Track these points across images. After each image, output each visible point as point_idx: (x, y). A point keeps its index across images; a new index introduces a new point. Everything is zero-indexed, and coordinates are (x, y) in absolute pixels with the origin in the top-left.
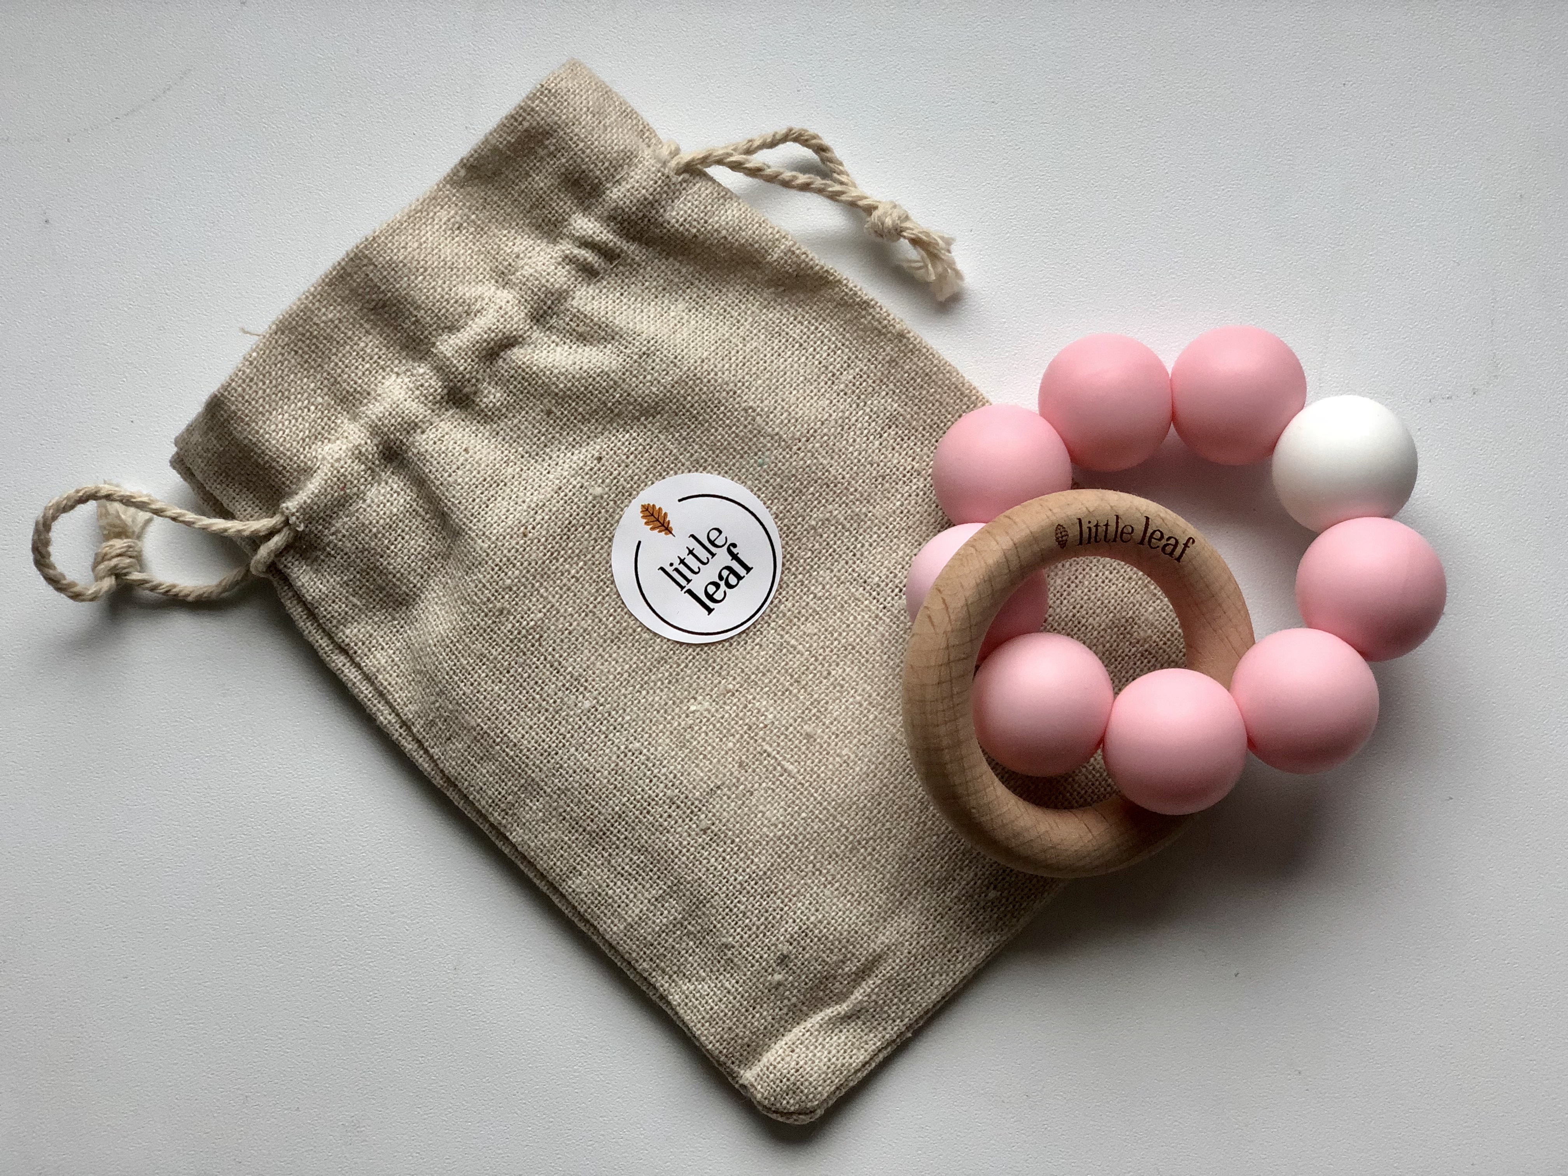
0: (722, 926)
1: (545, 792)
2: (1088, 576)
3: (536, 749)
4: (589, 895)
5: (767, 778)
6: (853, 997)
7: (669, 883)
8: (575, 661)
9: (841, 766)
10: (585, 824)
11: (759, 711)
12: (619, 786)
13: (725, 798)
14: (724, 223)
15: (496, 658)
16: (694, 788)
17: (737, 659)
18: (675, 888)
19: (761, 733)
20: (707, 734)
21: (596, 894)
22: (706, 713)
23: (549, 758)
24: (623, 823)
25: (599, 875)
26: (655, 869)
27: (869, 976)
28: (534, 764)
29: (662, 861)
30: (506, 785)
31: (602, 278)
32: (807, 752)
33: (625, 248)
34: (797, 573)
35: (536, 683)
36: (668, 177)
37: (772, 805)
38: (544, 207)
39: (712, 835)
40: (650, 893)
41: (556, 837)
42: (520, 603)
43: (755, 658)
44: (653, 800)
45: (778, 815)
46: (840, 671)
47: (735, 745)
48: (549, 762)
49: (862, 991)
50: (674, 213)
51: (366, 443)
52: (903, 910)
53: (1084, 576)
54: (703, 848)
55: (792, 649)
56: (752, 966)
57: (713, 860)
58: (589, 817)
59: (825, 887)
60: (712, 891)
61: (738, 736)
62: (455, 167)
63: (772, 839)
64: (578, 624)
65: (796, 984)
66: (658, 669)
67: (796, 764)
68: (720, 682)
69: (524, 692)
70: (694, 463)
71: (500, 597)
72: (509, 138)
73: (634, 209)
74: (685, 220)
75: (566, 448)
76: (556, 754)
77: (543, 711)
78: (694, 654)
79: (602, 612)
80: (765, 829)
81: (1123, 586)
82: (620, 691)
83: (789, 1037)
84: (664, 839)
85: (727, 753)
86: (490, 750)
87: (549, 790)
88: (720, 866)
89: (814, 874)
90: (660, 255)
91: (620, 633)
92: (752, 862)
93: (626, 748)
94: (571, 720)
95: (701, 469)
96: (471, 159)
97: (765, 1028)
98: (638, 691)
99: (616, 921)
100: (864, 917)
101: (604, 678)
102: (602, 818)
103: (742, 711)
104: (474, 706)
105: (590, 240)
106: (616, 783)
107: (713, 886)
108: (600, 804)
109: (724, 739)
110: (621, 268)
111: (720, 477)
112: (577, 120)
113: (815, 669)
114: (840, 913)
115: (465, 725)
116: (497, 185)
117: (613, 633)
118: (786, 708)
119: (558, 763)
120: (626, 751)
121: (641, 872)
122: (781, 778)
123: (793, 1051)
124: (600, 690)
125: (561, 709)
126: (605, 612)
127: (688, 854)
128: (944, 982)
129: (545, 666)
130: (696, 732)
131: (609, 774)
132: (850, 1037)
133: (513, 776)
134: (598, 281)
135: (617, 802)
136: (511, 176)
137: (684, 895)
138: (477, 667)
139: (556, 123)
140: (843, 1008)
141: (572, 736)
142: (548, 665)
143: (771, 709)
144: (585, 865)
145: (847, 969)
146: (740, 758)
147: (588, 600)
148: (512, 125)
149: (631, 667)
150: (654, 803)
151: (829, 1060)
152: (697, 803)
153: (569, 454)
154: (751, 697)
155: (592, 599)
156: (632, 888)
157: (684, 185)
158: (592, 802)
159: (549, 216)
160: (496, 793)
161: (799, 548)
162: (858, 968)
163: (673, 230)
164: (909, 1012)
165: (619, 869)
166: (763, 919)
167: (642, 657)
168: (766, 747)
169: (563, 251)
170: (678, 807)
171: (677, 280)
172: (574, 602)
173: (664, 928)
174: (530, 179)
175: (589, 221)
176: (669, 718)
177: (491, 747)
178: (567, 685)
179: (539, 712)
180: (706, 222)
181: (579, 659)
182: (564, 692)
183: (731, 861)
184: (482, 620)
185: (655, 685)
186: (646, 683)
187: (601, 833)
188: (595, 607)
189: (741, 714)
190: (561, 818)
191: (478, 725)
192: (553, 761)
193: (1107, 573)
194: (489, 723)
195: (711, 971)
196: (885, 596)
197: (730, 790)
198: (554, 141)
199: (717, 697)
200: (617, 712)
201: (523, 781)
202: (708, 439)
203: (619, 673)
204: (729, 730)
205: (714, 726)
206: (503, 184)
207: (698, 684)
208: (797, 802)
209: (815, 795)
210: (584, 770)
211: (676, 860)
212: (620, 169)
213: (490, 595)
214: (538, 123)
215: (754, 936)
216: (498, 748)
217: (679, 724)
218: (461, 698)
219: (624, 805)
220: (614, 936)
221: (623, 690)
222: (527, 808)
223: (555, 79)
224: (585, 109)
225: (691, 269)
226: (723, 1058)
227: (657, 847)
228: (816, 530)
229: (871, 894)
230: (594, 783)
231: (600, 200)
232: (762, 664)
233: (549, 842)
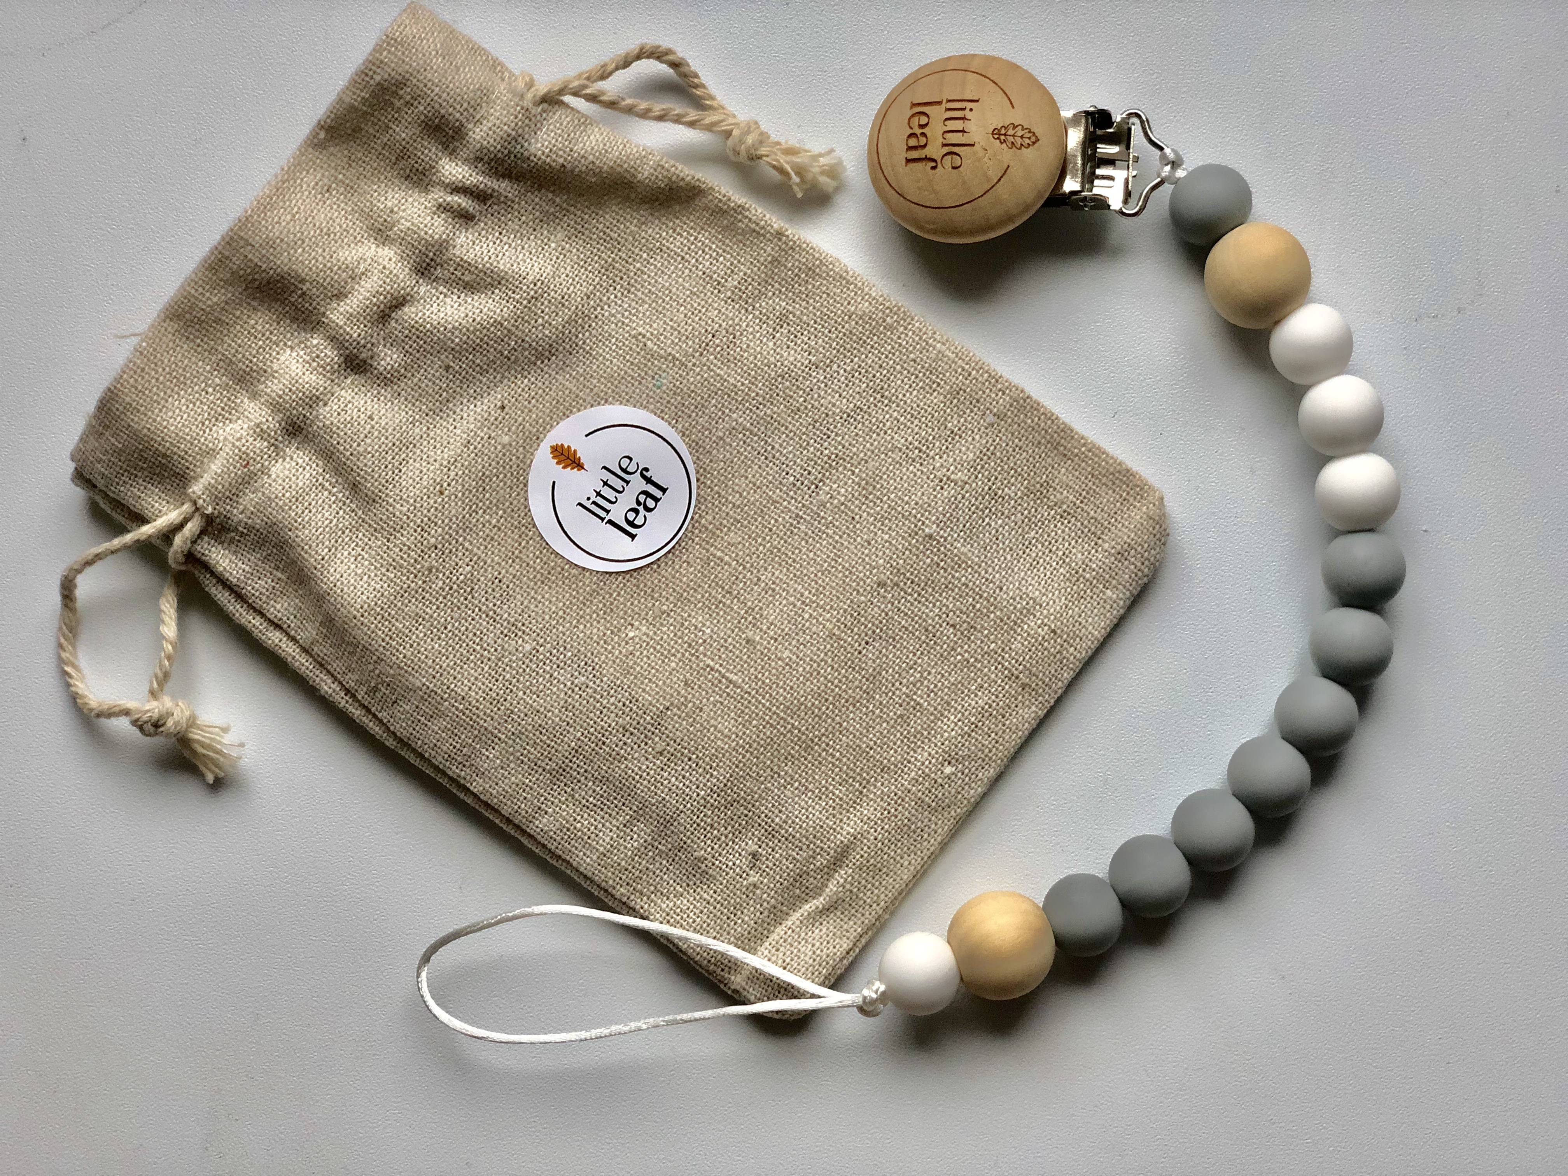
0: (692, 841)
1: (499, 739)
2: (998, 447)
3: (484, 699)
4: (558, 832)
5: (714, 692)
6: (828, 890)
7: (635, 808)
8: (509, 607)
9: (784, 669)
10: (543, 765)
11: (696, 628)
12: (571, 722)
13: (676, 718)
14: (589, 149)
15: (431, 617)
16: (645, 713)
17: (666, 579)
18: (641, 812)
19: (702, 648)
20: (649, 658)
21: (565, 830)
22: (644, 638)
23: (499, 705)
24: (581, 757)
25: (564, 810)
26: (619, 797)
27: (841, 867)
28: (485, 714)
29: (625, 788)
30: (459, 738)
31: (479, 220)
32: (749, 661)
33: (496, 187)
34: (712, 486)
35: (475, 634)
36: (527, 110)
37: (723, 718)
38: (409, 157)
39: (669, 755)
40: (618, 820)
41: (517, 781)
42: (447, 559)
43: (684, 576)
44: (606, 730)
45: (730, 726)
46: (770, 575)
47: (677, 664)
48: (499, 709)
49: (835, 882)
50: (539, 145)
51: (267, 421)
52: (865, 798)
53: (995, 448)
54: (662, 769)
55: (718, 561)
56: (727, 874)
57: (673, 779)
58: (547, 757)
59: (785, 788)
60: (678, 809)
61: (679, 655)
62: (314, 130)
63: (727, 751)
64: (507, 572)
65: (772, 885)
66: (591, 602)
67: (740, 674)
68: (654, 605)
69: (464, 645)
70: (595, 397)
71: (426, 556)
72: (363, 94)
73: (499, 147)
74: (551, 151)
75: (468, 401)
76: (505, 700)
77: (485, 661)
78: (624, 581)
79: (528, 556)
80: (719, 743)
81: (1034, 451)
82: (557, 630)
83: (774, 936)
84: (623, 766)
85: (671, 674)
86: (439, 707)
87: (503, 737)
88: (681, 785)
89: (772, 778)
90: (532, 187)
91: (549, 573)
92: (712, 775)
93: (572, 684)
94: (514, 665)
95: (603, 402)
96: (328, 121)
97: (749, 933)
98: (575, 627)
99: (588, 853)
100: (827, 812)
101: (540, 620)
102: (560, 755)
103: (679, 630)
104: (416, 667)
105: (461, 185)
106: (568, 719)
107: (677, 805)
108: (556, 743)
109: (666, 660)
110: (495, 207)
111: (622, 407)
112: (428, 65)
113: (744, 577)
114: (803, 811)
115: (410, 686)
116: (358, 141)
117: (542, 574)
118: (722, 620)
119: (508, 709)
120: (573, 686)
121: (605, 801)
122: (727, 690)
123: (777, 950)
124: (538, 631)
125: (503, 656)
126: (531, 555)
127: (648, 778)
128: (913, 861)
129: (481, 617)
130: (638, 658)
131: (560, 711)
132: (831, 928)
133: (465, 729)
134: (475, 224)
135: (572, 738)
136: (371, 131)
137: (651, 817)
138: (414, 629)
139: (407, 72)
140: (820, 902)
141: (518, 681)
142: (484, 616)
143: (708, 623)
144: (549, 803)
145: (818, 864)
146: (685, 676)
147: (513, 546)
148: (363, 80)
149: (564, 604)
150: (607, 733)
151: (814, 953)
152: (649, 727)
153: (472, 406)
154: (686, 615)
155: (516, 545)
156: (599, 818)
157: (544, 115)
158: (548, 742)
159: (416, 165)
160: (451, 748)
161: (711, 461)
162: (828, 861)
163: (540, 163)
164: (883, 895)
165: (584, 801)
166: (729, 828)
167: (574, 593)
168: (709, 662)
169: (436, 200)
170: (632, 734)
171: (552, 210)
172: (500, 551)
173: (636, 852)
174: (391, 131)
175: (457, 165)
176: (610, 647)
177: (439, 703)
178: (506, 631)
179: (482, 663)
180: (571, 151)
181: (513, 605)
182: (503, 639)
183: (691, 777)
184: (413, 582)
185: (591, 617)
186: (582, 617)
187: (561, 771)
188: (520, 552)
189: (679, 633)
190: (519, 762)
191: (424, 685)
192: (503, 708)
193: (1017, 440)
194: (434, 681)
195: (688, 885)
196: (803, 494)
197: (679, 709)
198: (409, 90)
199: (653, 620)
200: (558, 651)
201: (476, 732)
202: (605, 372)
203: (554, 613)
204: (669, 651)
205: (655, 649)
206: (364, 140)
207: (633, 610)
208: (747, 711)
209: (763, 701)
210: (535, 712)
211: (638, 785)
212: (478, 108)
213: (416, 556)
214: (389, 75)
215: (724, 845)
216: (446, 703)
217: (621, 652)
218: (402, 661)
219: (579, 739)
220: (589, 867)
221: (561, 628)
222: (484, 758)
223: (399, 27)
224: (434, 53)
225: (565, 197)
226: (712, 967)
227: (617, 775)
228: (724, 441)
229: (831, 788)
230: (547, 724)
231: (464, 142)
232: (692, 581)
233: (510, 787)
